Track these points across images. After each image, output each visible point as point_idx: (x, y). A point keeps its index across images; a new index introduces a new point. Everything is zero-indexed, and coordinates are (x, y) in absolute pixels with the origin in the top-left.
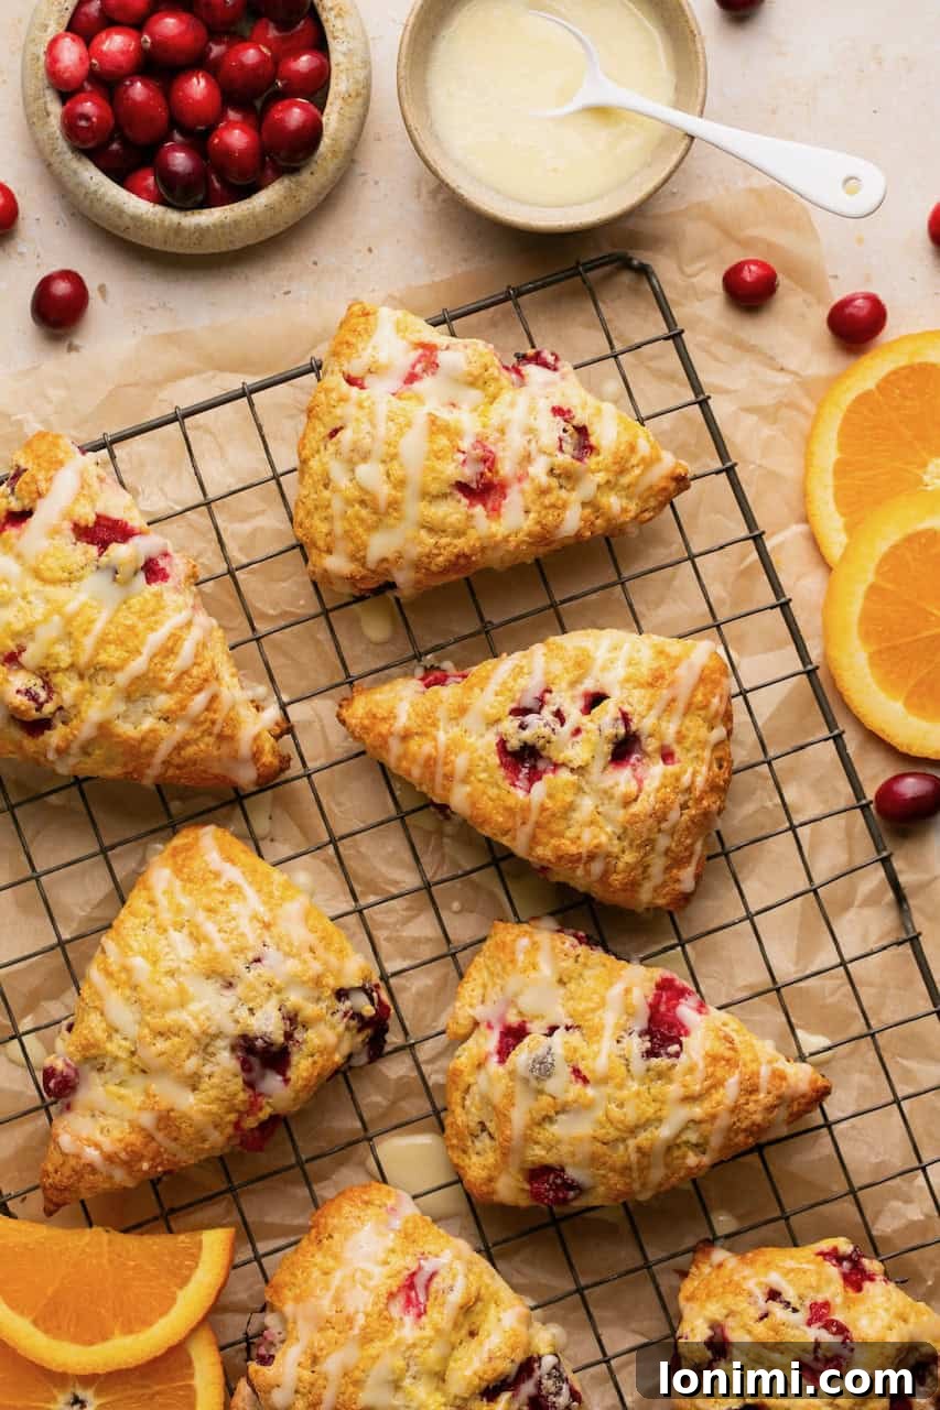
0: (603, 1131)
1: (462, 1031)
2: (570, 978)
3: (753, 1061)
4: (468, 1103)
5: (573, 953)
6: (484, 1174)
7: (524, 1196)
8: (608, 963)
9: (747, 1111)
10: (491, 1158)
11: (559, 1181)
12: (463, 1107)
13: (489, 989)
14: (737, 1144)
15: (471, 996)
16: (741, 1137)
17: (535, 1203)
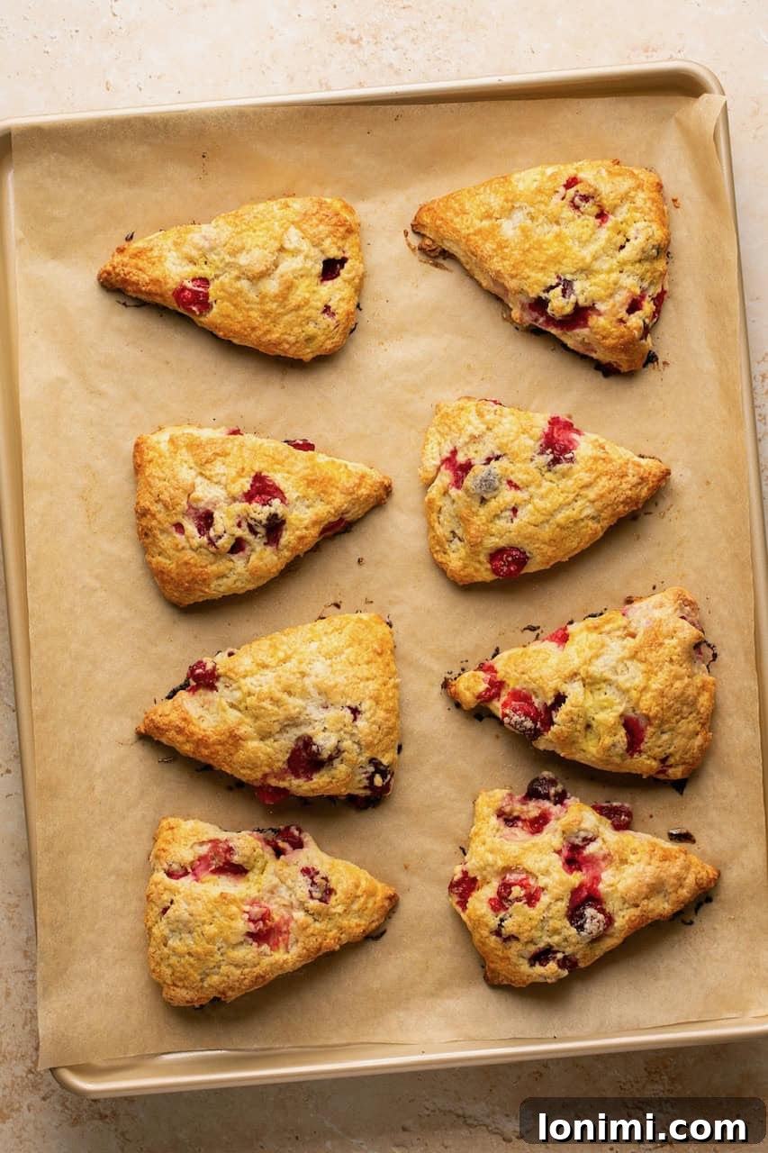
0: (534, 517)
1: (431, 476)
2: (494, 425)
3: (619, 458)
4: (441, 519)
5: (493, 409)
6: (460, 563)
7: (488, 573)
8: (515, 413)
9: (621, 489)
10: (463, 553)
11: (510, 559)
12: (439, 523)
13: (443, 445)
14: (619, 512)
15: (432, 453)
16: (621, 507)
17: (497, 577)
